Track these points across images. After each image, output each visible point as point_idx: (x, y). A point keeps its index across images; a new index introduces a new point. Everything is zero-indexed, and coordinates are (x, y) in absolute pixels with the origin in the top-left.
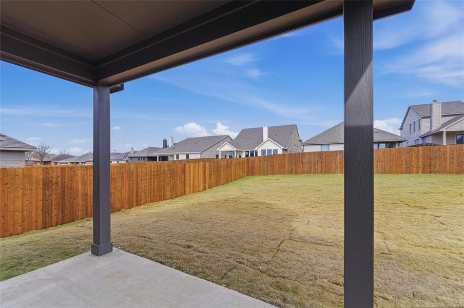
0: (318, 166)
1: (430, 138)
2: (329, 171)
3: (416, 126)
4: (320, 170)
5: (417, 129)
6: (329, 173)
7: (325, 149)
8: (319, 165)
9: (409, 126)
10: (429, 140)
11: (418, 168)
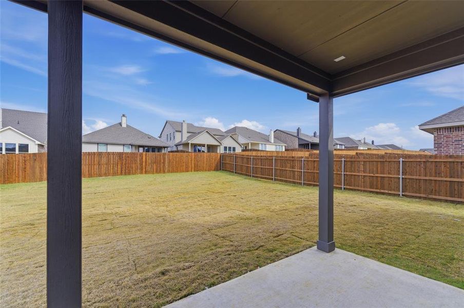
0: (117, 168)
1: (182, 146)
2: (130, 172)
3: (171, 137)
4: (119, 171)
5: (172, 139)
6: (130, 174)
7: (102, 149)
8: (119, 167)
9: (166, 136)
10: (180, 148)
11: (192, 168)
